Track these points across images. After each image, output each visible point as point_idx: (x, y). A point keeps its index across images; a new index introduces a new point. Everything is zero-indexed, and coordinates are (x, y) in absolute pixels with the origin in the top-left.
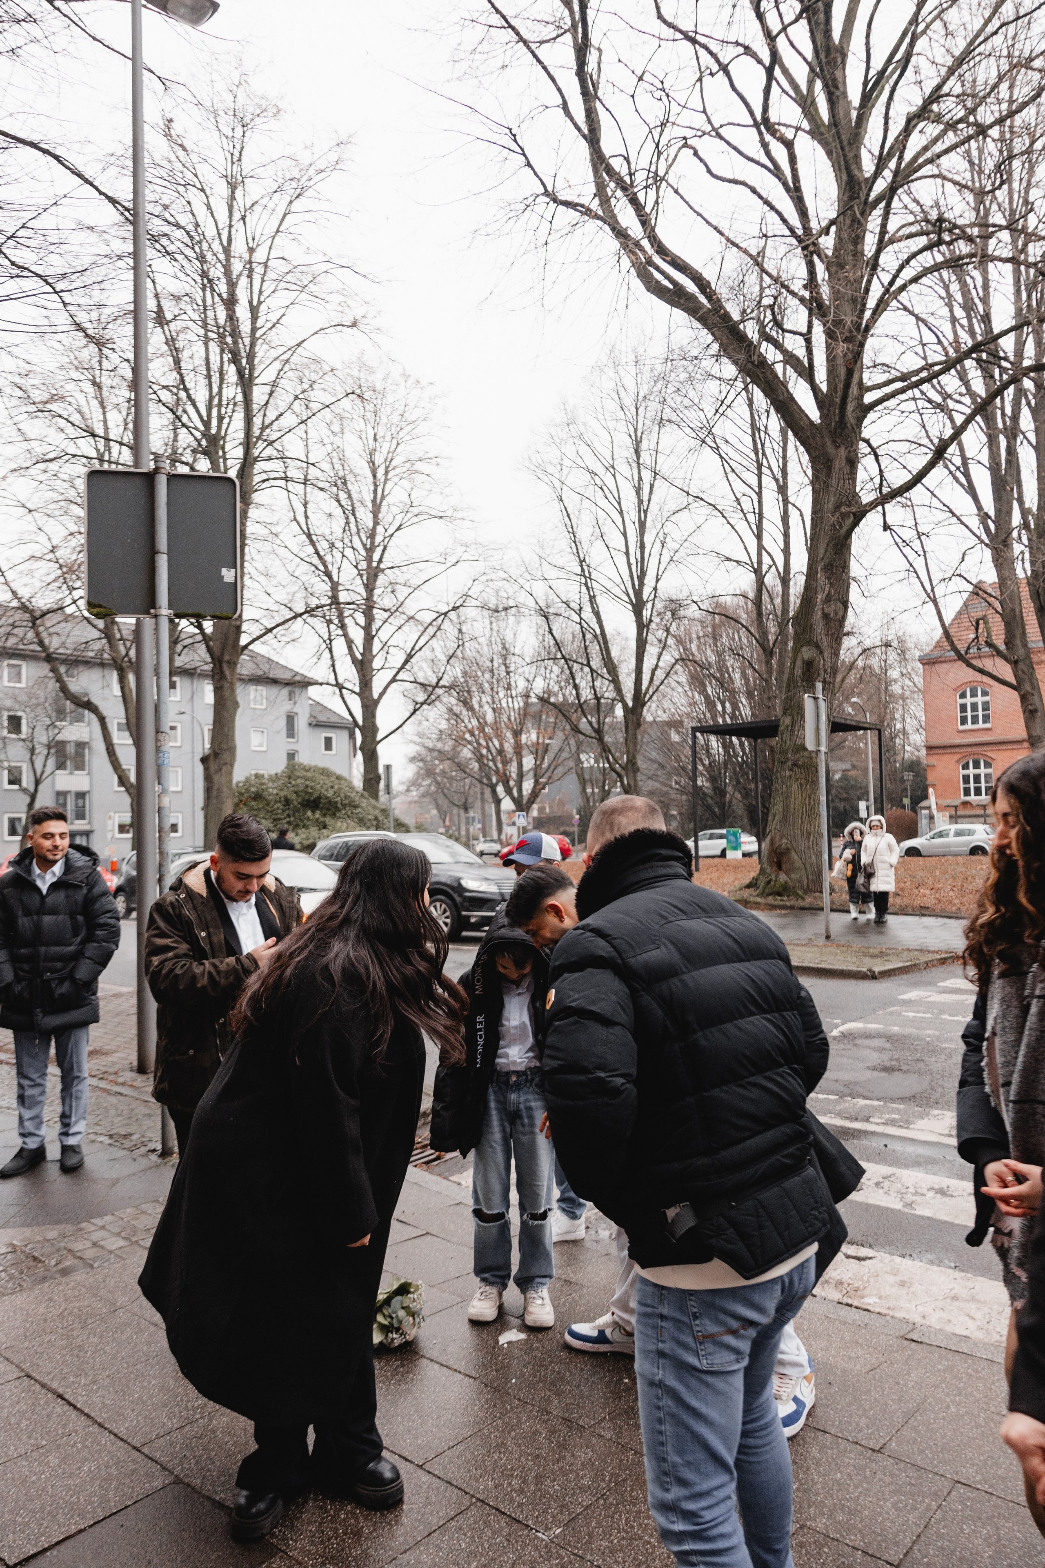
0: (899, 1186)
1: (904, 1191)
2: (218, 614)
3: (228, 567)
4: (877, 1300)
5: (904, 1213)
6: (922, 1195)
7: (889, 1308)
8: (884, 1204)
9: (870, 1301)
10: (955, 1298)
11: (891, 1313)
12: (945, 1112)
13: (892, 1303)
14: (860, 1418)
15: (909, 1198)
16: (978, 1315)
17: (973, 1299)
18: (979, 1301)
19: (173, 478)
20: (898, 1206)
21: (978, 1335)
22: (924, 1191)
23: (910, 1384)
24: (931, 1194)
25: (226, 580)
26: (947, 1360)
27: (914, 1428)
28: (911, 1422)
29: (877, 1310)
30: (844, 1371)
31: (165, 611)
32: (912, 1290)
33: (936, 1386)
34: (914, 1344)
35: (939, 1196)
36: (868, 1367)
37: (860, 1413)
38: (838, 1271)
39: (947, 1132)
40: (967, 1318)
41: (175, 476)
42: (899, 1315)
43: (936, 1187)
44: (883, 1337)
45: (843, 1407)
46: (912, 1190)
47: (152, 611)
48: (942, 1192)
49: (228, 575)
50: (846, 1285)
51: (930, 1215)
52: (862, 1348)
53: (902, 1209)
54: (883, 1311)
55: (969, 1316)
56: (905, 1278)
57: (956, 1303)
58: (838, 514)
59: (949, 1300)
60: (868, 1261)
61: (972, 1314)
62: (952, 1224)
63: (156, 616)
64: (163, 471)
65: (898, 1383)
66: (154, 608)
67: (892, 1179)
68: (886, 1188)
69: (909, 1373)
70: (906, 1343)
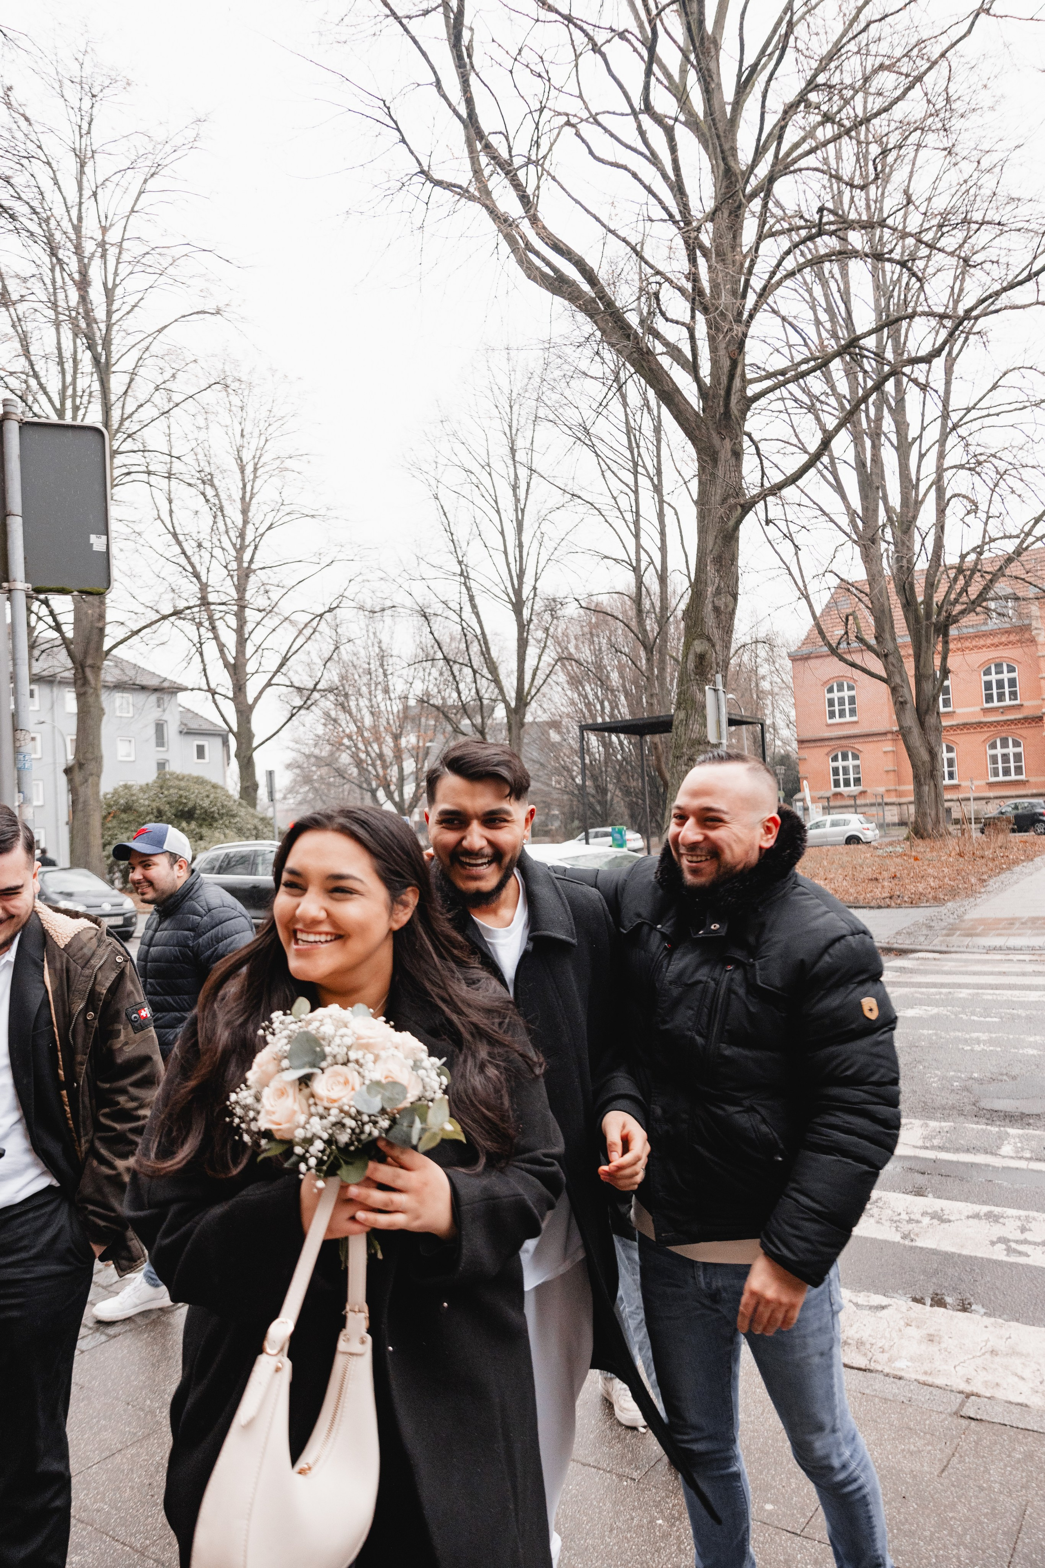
0: (890, 1212)
1: (897, 1218)
2: (87, 588)
3: (98, 533)
4: (909, 1364)
5: (905, 1246)
6: (918, 1222)
7: (925, 1373)
8: (880, 1237)
9: (901, 1366)
10: (993, 1352)
11: (929, 1379)
12: (913, 1121)
13: (927, 1367)
14: (958, 1549)
15: (907, 1228)
16: (1027, 1374)
17: (1014, 1353)
18: (1019, 1354)
19: (24, 425)
20: (897, 1238)
21: (1035, 1401)
22: (917, 1217)
23: (997, 1486)
24: (926, 1220)
25: (95, 548)
26: (1020, 1443)
27: (1026, 1557)
28: (1019, 1547)
29: (914, 1376)
30: (915, 1477)
31: (21, 584)
32: (943, 1345)
33: (1025, 1487)
34: (973, 1423)
35: (935, 1222)
36: (938, 1467)
37: (954, 1540)
38: (855, 1327)
39: (920, 1143)
40: (1016, 1379)
41: (27, 423)
42: (940, 1381)
43: (930, 1211)
44: (934, 1416)
45: (932, 1534)
46: (904, 1216)
47: (5, 585)
48: (939, 1217)
49: (97, 543)
50: (868, 1346)
51: (933, 1246)
52: (920, 1438)
53: (902, 1241)
54: (922, 1378)
55: (1016, 1375)
56: (932, 1331)
57: (997, 1359)
58: (726, 505)
59: (988, 1356)
60: (885, 1311)
61: (1020, 1373)
62: (960, 1255)
63: (10, 591)
64: (14, 417)
65: (981, 1489)
66: (7, 580)
67: (880, 1204)
68: (876, 1215)
69: (987, 1470)
70: (965, 1422)
